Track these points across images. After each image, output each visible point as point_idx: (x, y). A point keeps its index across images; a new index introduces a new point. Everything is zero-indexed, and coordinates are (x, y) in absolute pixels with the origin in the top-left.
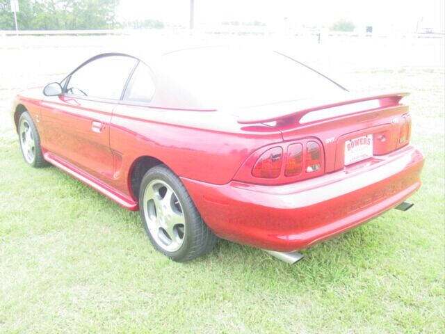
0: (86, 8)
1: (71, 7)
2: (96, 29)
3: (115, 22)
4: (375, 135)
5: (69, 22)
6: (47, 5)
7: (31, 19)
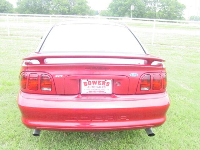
0: (169, 10)
1: (162, 9)
2: (172, 19)
3: (182, 17)
4: (114, 81)
5: (160, 16)
6: (152, 8)
7: (145, 14)
